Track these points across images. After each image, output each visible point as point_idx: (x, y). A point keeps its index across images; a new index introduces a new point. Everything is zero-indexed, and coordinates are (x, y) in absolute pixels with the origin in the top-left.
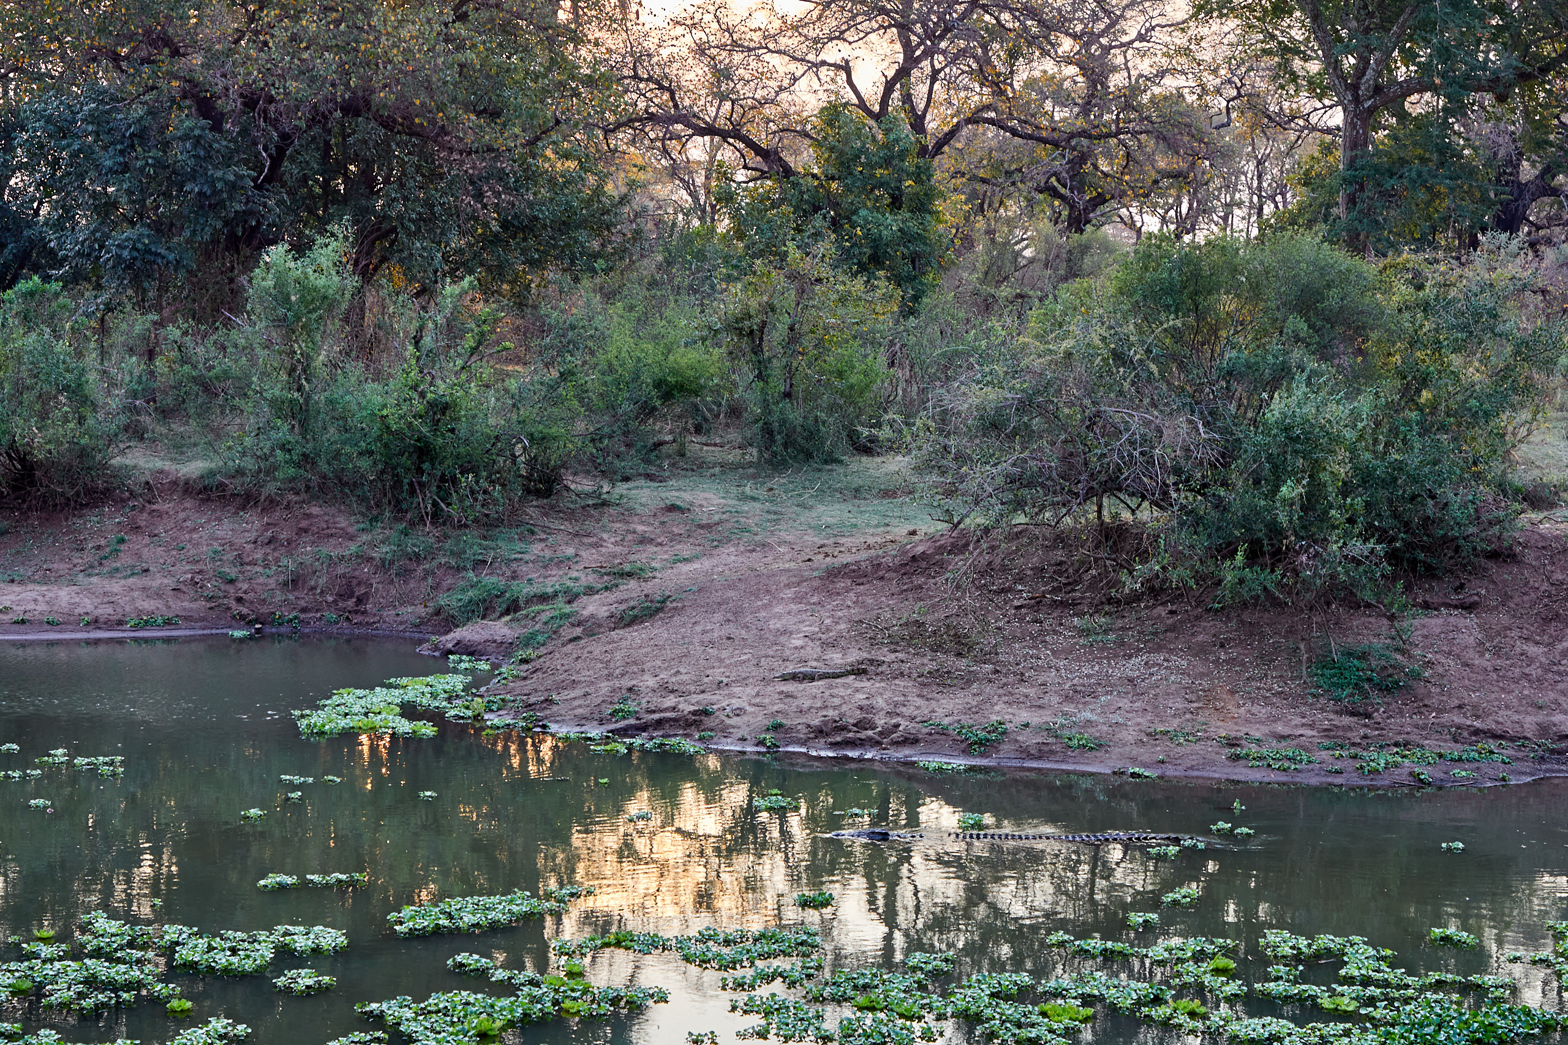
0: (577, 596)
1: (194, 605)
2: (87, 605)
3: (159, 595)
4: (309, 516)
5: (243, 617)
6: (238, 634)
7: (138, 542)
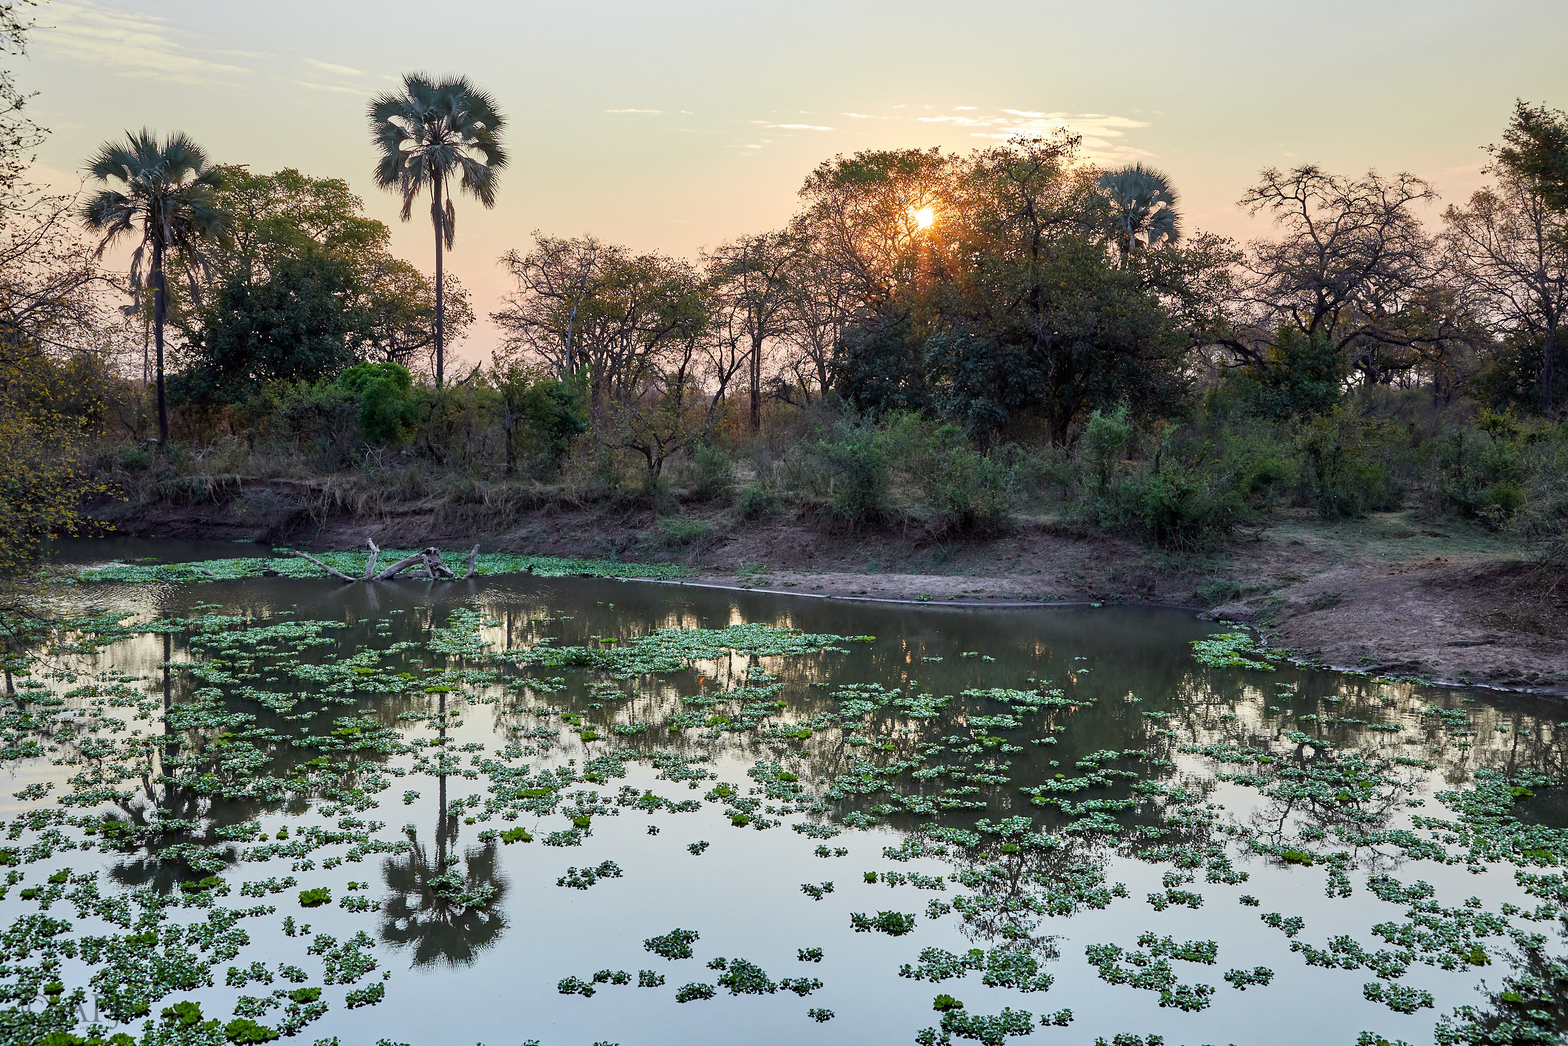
0: (1269, 590)
1: (1068, 590)
2: (1018, 589)
3: (1049, 584)
4: (1115, 545)
5: (1094, 596)
6: (1097, 605)
7: (1028, 556)
